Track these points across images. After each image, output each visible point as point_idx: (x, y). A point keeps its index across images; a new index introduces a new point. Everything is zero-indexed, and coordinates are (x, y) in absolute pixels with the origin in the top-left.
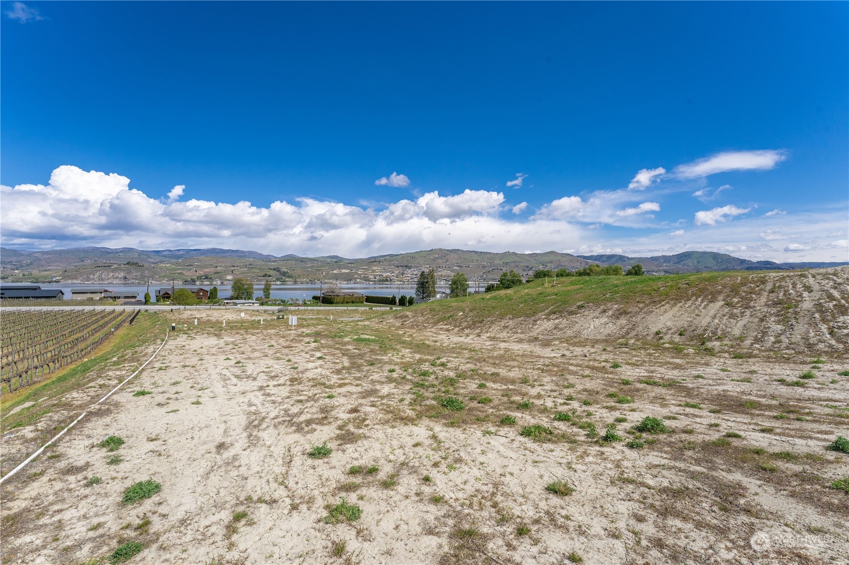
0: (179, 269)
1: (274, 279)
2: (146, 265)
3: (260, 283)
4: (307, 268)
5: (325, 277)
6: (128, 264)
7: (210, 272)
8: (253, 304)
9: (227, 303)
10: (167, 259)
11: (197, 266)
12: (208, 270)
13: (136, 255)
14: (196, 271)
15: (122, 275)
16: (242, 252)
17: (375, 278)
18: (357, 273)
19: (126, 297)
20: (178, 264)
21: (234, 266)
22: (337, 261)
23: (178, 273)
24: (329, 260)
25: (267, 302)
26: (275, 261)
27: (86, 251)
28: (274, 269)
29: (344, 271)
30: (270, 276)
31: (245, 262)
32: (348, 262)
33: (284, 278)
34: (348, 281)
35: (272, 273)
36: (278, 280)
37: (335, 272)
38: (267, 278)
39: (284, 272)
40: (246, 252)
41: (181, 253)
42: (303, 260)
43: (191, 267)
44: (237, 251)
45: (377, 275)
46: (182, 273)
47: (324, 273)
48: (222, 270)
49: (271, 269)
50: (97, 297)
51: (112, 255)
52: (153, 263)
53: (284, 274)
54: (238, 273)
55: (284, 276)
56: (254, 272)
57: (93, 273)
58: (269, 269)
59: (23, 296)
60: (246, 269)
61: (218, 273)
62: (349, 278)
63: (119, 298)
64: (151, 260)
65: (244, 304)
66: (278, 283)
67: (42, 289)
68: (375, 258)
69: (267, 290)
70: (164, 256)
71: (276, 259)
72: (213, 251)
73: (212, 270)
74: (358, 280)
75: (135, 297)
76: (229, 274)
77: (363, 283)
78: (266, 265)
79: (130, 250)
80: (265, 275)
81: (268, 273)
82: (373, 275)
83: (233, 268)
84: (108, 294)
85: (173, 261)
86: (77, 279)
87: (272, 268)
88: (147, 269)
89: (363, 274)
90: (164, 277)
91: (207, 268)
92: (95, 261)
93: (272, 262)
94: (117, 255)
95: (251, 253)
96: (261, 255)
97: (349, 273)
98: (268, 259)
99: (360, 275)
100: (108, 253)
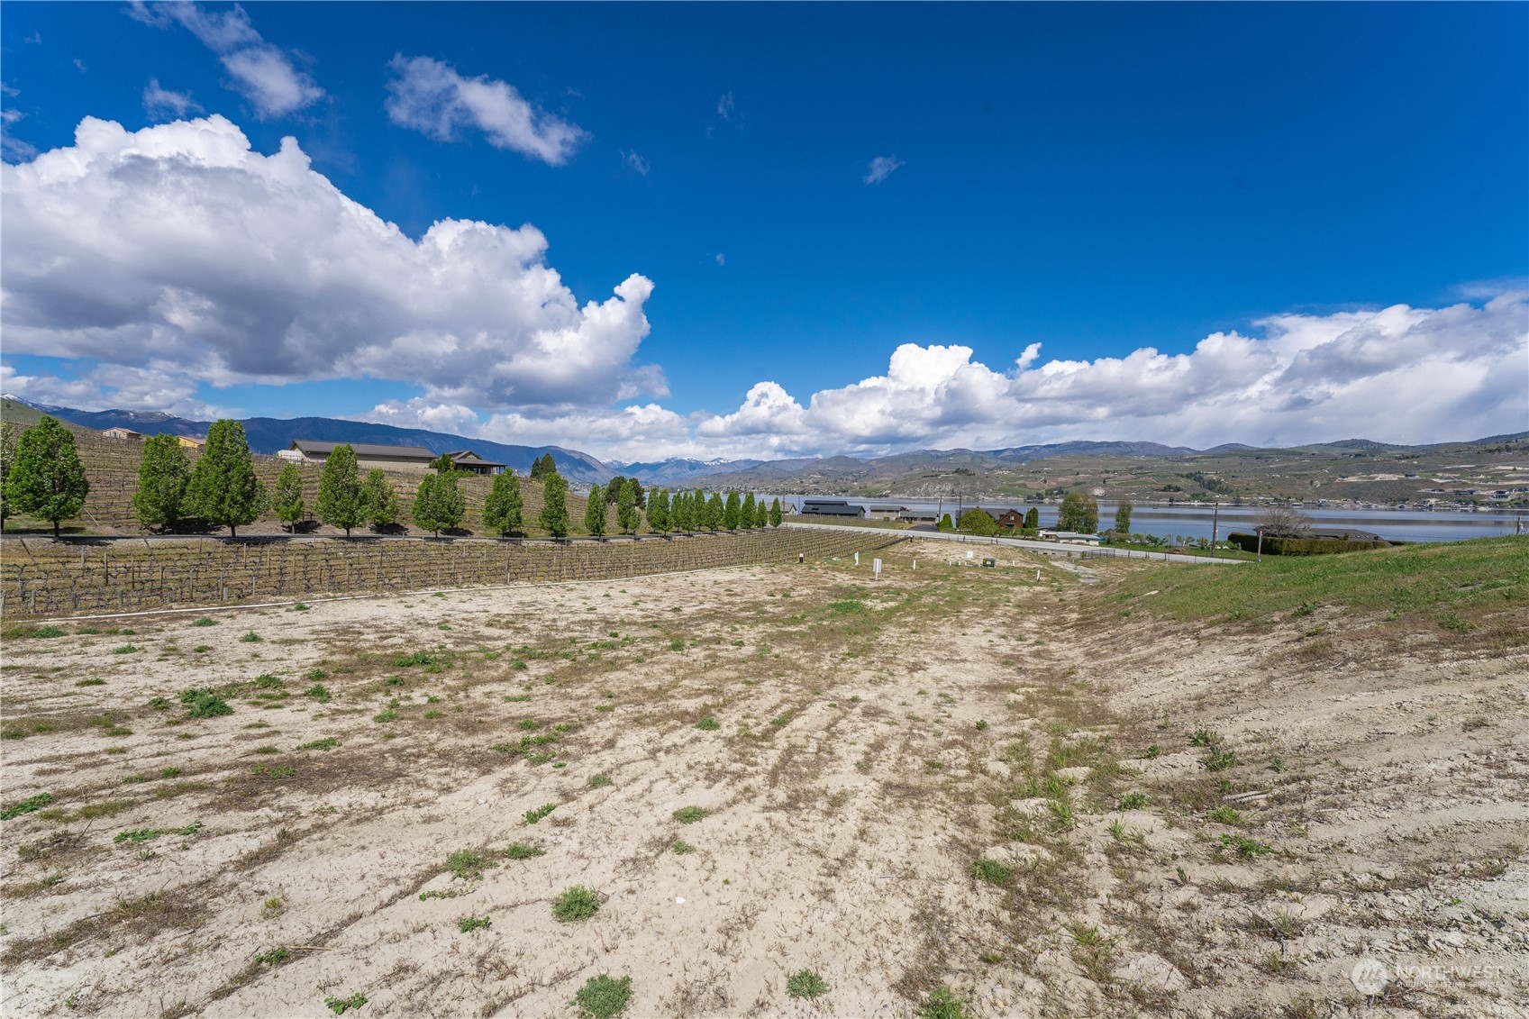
0: (1021, 478)
1: (1188, 496)
2: (978, 473)
3: (1156, 503)
4: (1271, 471)
5: (1319, 493)
6: (956, 472)
7: (1065, 482)
8: (1088, 540)
9: (1047, 536)
10: (1007, 463)
11: (1047, 472)
12: (1064, 479)
13: (968, 459)
14: (1045, 482)
15: (949, 488)
16: (1127, 445)
17: (1501, 494)
18: (1428, 483)
19: (923, 519)
20: (1020, 470)
21: (1108, 472)
22: (1364, 454)
23: (1020, 485)
24: (1336, 452)
25: (1121, 540)
26: (1192, 460)
27: (916, 456)
28: (1189, 476)
29: (1380, 477)
30: (1178, 489)
31: (1129, 464)
32: (1397, 453)
33: (1209, 493)
34: (1394, 502)
35: (1182, 482)
36: (1195, 497)
37: (1352, 479)
38: (1172, 493)
39: (1211, 481)
40: (1133, 444)
41: (1027, 452)
42: (1259, 455)
43: (1037, 475)
44: (1117, 444)
45: (1510, 488)
46: (1025, 485)
47: (1318, 484)
48: (1087, 478)
49: (1182, 476)
50: (893, 517)
51: (941, 460)
52: (988, 470)
53: (1211, 485)
54: (1114, 483)
55: (1210, 489)
56: (1145, 483)
57: (919, 485)
58: (1178, 475)
59: (832, 512)
60: (1130, 476)
61: (1080, 484)
62: (1396, 496)
63: (916, 519)
64: (986, 465)
65: (1071, 539)
66: (1196, 503)
67: (849, 504)
68: (1508, 438)
69: (1123, 517)
70: (1004, 459)
71: (1195, 456)
72: (1076, 446)
73: (1070, 479)
74: (1433, 501)
75: (933, 519)
76: (1098, 486)
77: (1452, 509)
78: (1172, 468)
79: (962, 452)
80: (1167, 489)
81: (1174, 484)
82: (1491, 488)
83: (1105, 475)
84: (906, 514)
85: (1015, 465)
86: (904, 492)
87: (1185, 473)
88: (978, 478)
89: (1454, 484)
90: (1000, 490)
91: (1064, 476)
92: (924, 469)
93: (1187, 461)
94: (947, 461)
95: (1143, 445)
96: (1164, 448)
97: (1400, 481)
98: (1179, 455)
99: (1441, 487)
100: (938, 457)
